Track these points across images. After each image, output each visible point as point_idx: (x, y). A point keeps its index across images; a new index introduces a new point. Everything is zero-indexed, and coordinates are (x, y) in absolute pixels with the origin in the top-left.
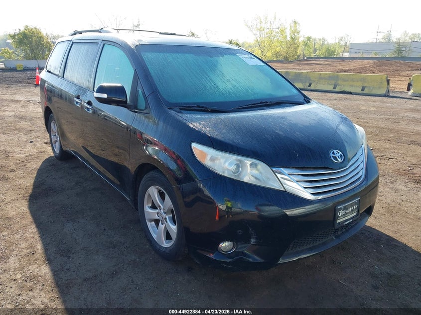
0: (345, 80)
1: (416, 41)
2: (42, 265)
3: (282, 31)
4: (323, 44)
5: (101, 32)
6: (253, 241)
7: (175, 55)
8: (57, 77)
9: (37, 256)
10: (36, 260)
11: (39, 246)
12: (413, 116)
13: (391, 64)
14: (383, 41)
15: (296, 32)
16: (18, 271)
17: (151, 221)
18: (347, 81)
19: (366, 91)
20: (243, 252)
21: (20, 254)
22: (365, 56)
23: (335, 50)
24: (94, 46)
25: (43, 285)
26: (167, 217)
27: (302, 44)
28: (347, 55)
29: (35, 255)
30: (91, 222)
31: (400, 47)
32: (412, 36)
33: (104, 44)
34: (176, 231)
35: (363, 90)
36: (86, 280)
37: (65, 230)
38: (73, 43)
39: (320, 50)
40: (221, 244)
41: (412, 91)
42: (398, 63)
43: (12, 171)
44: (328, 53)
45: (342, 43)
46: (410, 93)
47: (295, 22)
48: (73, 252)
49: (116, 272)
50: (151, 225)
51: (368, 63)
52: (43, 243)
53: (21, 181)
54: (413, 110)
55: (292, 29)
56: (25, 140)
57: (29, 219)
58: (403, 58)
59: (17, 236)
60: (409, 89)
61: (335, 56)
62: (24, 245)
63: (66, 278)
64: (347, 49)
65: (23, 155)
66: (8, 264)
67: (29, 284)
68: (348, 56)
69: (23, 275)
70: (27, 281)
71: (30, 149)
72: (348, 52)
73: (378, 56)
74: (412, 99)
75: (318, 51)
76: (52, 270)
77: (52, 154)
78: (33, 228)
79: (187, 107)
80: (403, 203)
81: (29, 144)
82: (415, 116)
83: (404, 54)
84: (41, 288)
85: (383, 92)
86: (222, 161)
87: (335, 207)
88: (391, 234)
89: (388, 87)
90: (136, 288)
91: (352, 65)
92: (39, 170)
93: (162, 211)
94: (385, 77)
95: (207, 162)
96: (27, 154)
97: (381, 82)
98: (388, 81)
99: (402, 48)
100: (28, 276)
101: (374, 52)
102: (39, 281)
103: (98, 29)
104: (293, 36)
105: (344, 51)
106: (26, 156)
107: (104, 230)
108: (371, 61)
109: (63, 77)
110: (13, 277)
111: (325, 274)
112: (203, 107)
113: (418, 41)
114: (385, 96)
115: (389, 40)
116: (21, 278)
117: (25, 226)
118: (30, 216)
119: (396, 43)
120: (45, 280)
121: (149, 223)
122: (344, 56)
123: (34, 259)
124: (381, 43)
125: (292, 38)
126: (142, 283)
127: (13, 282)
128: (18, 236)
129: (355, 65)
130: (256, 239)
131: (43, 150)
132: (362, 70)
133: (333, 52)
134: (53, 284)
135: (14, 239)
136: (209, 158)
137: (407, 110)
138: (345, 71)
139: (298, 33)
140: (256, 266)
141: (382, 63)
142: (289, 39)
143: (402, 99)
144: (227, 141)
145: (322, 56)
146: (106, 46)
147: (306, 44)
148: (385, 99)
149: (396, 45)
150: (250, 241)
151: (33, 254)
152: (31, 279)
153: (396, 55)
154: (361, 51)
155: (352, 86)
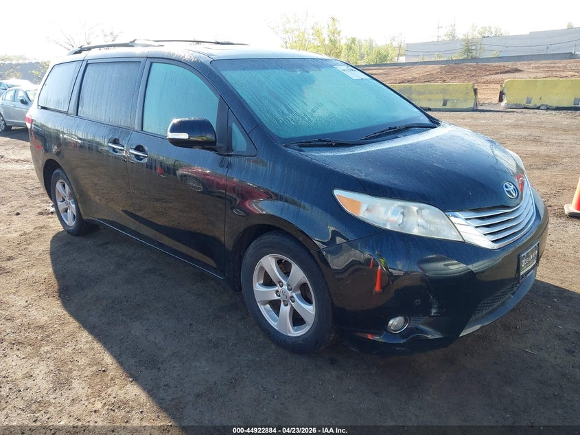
0: (420, 93)
1: (486, 36)
2: (126, 385)
3: (318, 33)
4: (371, 46)
5: (132, 46)
6: (434, 311)
7: (265, 72)
8: (65, 115)
9: (111, 374)
10: (112, 379)
11: (108, 359)
12: (518, 133)
13: (462, 69)
14: (446, 38)
15: (335, 32)
16: (93, 399)
17: (264, 303)
18: (424, 93)
19: (449, 106)
20: (417, 328)
21: (86, 375)
22: (427, 59)
23: (388, 54)
24: (132, 66)
25: (142, 412)
26: (294, 295)
27: (344, 47)
28: (403, 60)
29: (107, 373)
30: (166, 316)
31: (469, 46)
32: (481, 30)
33: (151, 64)
34: (313, 313)
35: (445, 104)
36: (198, 396)
37: (133, 332)
38: (87, 65)
39: (368, 55)
40: (391, 322)
41: (505, 102)
42: (470, 66)
43: (10, 259)
44: (380, 58)
45: (395, 44)
46: (503, 104)
47: (333, 19)
48: (160, 360)
49: (236, 380)
50: (265, 309)
51: (434, 69)
52: (111, 353)
53: (33, 272)
54: (515, 126)
55: (331, 29)
56: (6, 213)
57: (73, 325)
58: (474, 59)
59: (67, 351)
60: (501, 100)
61: (388, 62)
62: (83, 361)
63: (170, 398)
64: (402, 52)
65: (15, 235)
66: (73, 391)
67: (118, 414)
68: (404, 62)
69: (103, 402)
70: (114, 411)
71: (20, 225)
72: (404, 55)
73: (442, 59)
74: (507, 112)
75: (365, 56)
76: (144, 389)
77: (61, 228)
78: (85, 337)
79: (306, 142)
80: (554, 244)
81: (15, 217)
82: (521, 133)
83: (474, 54)
84: (141, 416)
85: (471, 105)
86: (382, 210)
87: (519, 255)
88: (558, 284)
89: (476, 99)
90: (273, 397)
91: (416, 72)
92: (52, 253)
93: (285, 287)
94: (471, 86)
95: (362, 214)
96: (20, 233)
97: (467, 93)
98: (475, 91)
99: (472, 46)
100: (113, 404)
101: (437, 53)
102: (132, 408)
103: (127, 41)
104: (332, 37)
105: (399, 55)
106: (21, 235)
107: (191, 325)
108: (437, 67)
109: (77, 115)
110: (90, 407)
111: (504, 344)
112: (325, 141)
113: (490, 35)
114: (473, 110)
115: (454, 37)
116: (103, 407)
117: (72, 335)
118: (71, 319)
119: (464, 40)
120: (141, 405)
121: (263, 307)
122: (399, 62)
123: (109, 378)
124: (444, 42)
125: (331, 41)
126: (279, 390)
127: (94, 415)
128: (70, 350)
129: (418, 72)
130: (438, 307)
131: (41, 224)
132: (429, 78)
133: (385, 57)
134: (155, 408)
135: (64, 355)
136: (364, 208)
137: (508, 126)
138: (409, 81)
139: (339, 33)
140: (434, 344)
141: (452, 68)
142: (327, 42)
143: (495, 113)
144: (382, 183)
145: (372, 63)
146: (154, 65)
147: (350, 49)
148: (475, 114)
149: (463, 43)
150: (430, 312)
151: (104, 371)
152: (119, 407)
153: (466, 56)
154: (421, 54)
155: (429, 100)
